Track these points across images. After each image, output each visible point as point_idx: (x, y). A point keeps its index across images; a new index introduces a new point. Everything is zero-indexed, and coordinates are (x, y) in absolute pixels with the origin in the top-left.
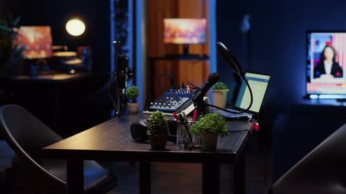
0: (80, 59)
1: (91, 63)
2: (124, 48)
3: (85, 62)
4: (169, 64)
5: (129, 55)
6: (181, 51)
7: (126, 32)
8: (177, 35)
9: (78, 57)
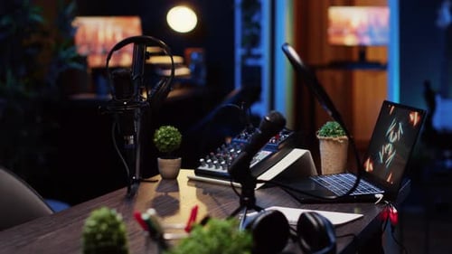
0: (188, 67)
1: (203, 73)
2: (255, 51)
3: (195, 73)
4: (339, 76)
5: (265, 63)
6: (356, 57)
7: (258, 26)
8: (346, 31)
9: (185, 64)
